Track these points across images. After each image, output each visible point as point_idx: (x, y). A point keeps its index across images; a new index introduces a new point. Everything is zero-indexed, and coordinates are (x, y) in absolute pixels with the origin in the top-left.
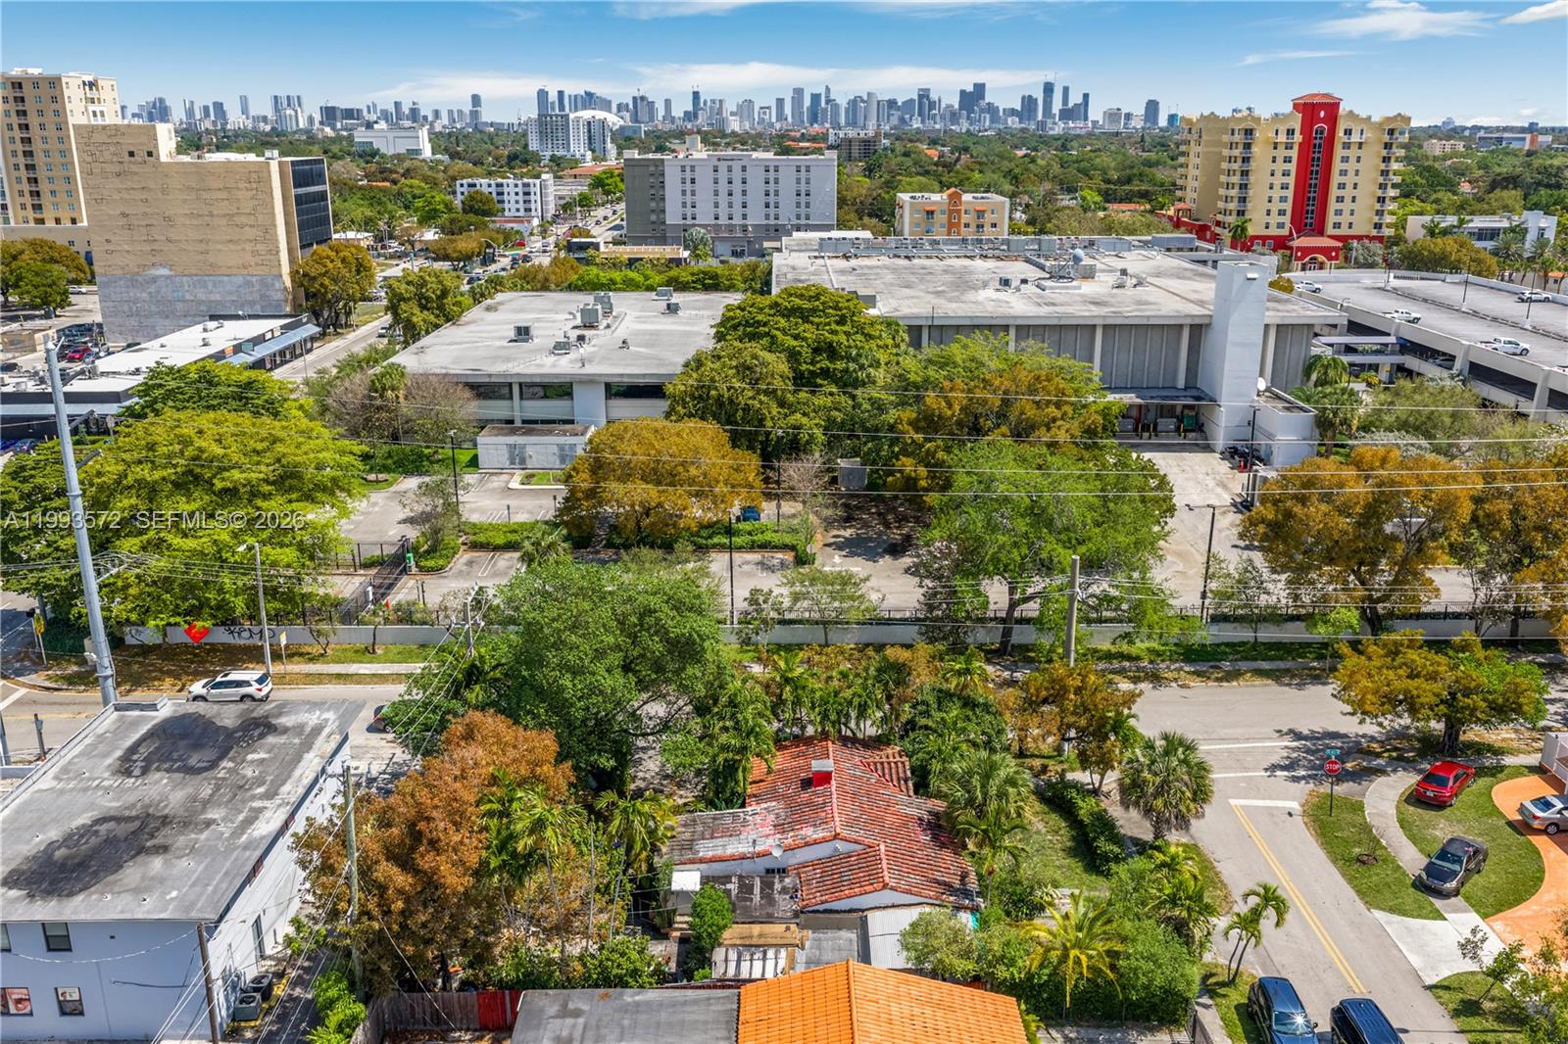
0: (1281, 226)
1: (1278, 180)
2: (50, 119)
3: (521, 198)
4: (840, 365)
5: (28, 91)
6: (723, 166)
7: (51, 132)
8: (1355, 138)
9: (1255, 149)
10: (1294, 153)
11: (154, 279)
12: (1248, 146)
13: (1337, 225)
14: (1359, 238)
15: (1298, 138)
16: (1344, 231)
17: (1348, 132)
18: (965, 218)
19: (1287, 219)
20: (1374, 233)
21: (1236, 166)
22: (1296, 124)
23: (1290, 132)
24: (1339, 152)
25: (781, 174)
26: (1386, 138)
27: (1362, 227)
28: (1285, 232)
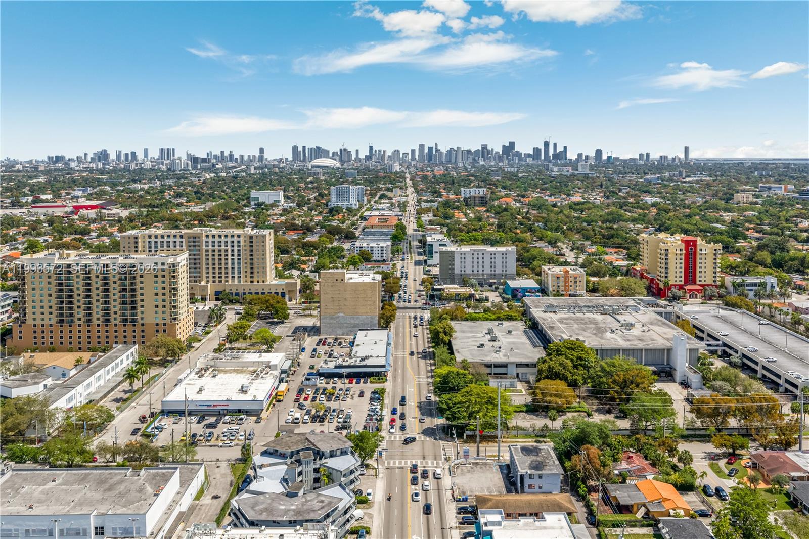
0: (680, 281)
1: (678, 266)
2: (260, 248)
3: (380, 252)
4: (583, 362)
5: (254, 239)
6: (475, 253)
7: (260, 252)
8: (704, 252)
9: (669, 256)
10: (683, 257)
11: (338, 317)
12: (667, 255)
13: (700, 281)
14: (708, 285)
15: (684, 252)
16: (703, 283)
17: (701, 250)
18: (570, 279)
19: (683, 279)
20: (713, 284)
21: (663, 261)
22: (683, 246)
23: (681, 250)
24: (698, 257)
25: (496, 256)
26: (714, 252)
27: (709, 281)
28: (682, 283)
